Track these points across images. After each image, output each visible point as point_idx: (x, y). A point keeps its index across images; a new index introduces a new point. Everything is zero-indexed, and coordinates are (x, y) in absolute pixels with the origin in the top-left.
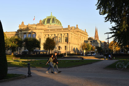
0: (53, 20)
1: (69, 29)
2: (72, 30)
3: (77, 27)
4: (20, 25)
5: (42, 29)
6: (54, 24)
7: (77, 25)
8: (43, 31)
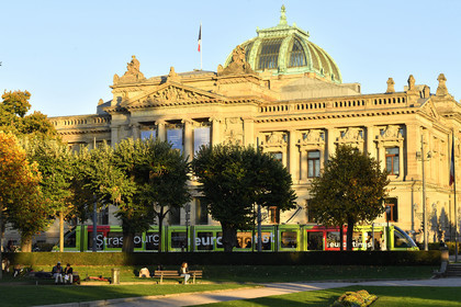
0: (298, 48)
1: (414, 99)
2: (427, 107)
3: (442, 89)
4: (116, 77)
5: (247, 101)
6: (304, 69)
7: (442, 78)
8: (254, 110)
